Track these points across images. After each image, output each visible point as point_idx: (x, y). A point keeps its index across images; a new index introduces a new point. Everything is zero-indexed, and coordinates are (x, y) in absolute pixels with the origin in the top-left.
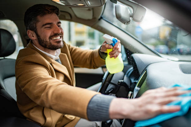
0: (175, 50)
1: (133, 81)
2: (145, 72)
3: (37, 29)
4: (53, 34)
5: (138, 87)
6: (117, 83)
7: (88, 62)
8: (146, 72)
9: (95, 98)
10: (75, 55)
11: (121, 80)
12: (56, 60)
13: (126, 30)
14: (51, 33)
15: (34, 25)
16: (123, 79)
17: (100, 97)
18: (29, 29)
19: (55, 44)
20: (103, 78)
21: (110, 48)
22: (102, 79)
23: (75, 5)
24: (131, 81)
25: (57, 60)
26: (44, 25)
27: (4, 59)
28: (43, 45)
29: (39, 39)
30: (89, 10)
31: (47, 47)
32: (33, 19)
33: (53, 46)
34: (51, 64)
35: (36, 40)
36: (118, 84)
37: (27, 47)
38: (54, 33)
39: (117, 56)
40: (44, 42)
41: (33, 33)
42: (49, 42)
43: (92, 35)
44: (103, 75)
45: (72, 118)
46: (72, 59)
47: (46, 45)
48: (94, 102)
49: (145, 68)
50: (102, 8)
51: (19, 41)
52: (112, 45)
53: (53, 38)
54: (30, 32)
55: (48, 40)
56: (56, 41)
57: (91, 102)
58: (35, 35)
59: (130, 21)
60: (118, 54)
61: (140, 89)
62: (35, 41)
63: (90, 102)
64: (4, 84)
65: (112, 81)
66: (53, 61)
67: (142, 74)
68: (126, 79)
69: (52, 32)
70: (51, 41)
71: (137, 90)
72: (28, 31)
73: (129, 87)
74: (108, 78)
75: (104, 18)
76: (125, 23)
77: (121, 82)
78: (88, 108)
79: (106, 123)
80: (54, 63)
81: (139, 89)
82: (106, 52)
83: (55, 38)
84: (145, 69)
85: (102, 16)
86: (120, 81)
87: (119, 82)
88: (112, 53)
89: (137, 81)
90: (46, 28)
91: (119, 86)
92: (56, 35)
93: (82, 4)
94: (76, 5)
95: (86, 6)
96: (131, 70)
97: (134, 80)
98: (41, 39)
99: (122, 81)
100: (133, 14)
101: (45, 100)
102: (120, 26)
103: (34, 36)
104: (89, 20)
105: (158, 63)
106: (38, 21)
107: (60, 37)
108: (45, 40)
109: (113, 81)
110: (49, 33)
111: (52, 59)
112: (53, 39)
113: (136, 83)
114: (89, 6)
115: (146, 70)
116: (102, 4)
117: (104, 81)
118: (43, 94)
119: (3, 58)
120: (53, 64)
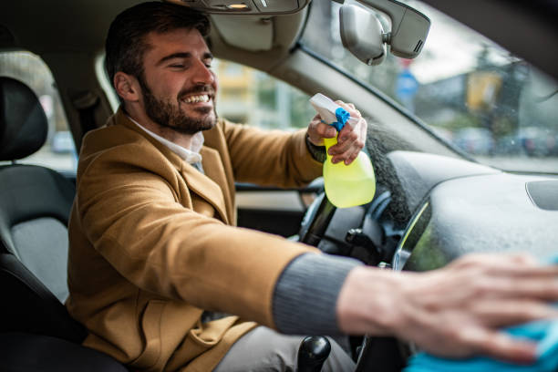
0: (513, 142)
1: (389, 231)
2: (426, 205)
3: (143, 70)
4: (190, 85)
5: (404, 248)
6: (342, 238)
7: (279, 169)
8: (430, 204)
9: (299, 263)
10: (241, 149)
11: (355, 228)
12: (192, 165)
13: (371, 81)
14: (185, 84)
15: (138, 57)
16: (361, 226)
17: (315, 263)
18: (120, 71)
19: (195, 116)
20: (303, 224)
21: (330, 137)
22: (300, 226)
23: (222, 6)
24: (383, 232)
25: (194, 165)
26: (165, 59)
27: (14, 165)
28: (159, 116)
29: (149, 100)
30: (263, 22)
31: (171, 123)
32: (134, 40)
33: (186, 120)
34: (181, 173)
35: (138, 101)
36: (347, 240)
37: (108, 125)
38: (193, 83)
39: (352, 159)
40: (165, 108)
41: (130, 81)
42: (177, 109)
43: (268, 99)
44: (301, 215)
45: (211, 341)
46: (233, 162)
47: (167, 118)
48: (295, 276)
49: (427, 194)
50: (299, 17)
51: (56, 115)
52: (335, 125)
53: (190, 97)
54: (122, 78)
55: (174, 101)
56: (196, 106)
57: (285, 276)
58: (135, 87)
59: (382, 54)
60: (357, 154)
61: (411, 257)
62: (136, 105)
63: (283, 274)
64: (13, 239)
65: (328, 233)
66: (186, 165)
67: (416, 210)
68: (368, 227)
69: (187, 80)
70: (184, 106)
71: (403, 258)
72: (116, 76)
73: (379, 250)
74: (316, 223)
75: (306, 48)
76: (367, 62)
77: (356, 235)
78: (276, 293)
79: (311, 354)
80: (188, 172)
81: (408, 254)
82: (321, 145)
83: (194, 99)
84: (427, 198)
85: (301, 42)
86: (353, 231)
87: (349, 235)
88: (336, 149)
89: (401, 233)
90: (171, 66)
91: (350, 245)
92: (198, 88)
93: (243, 3)
94: (223, 8)
95: (255, 10)
96: (384, 200)
97: (394, 229)
98: (154, 97)
99: (359, 231)
100: (391, 33)
101: (158, 270)
102: (352, 71)
103: (133, 89)
104: (261, 53)
105: (460, 179)
106: (149, 47)
107: (209, 97)
108: (166, 103)
109: (333, 230)
110: (179, 82)
111: (184, 159)
112: (189, 100)
113: (398, 238)
114: (262, 11)
115: (429, 198)
116: (301, 6)
117: (306, 231)
118: (152, 253)
119: (9, 163)
120: (186, 175)
